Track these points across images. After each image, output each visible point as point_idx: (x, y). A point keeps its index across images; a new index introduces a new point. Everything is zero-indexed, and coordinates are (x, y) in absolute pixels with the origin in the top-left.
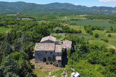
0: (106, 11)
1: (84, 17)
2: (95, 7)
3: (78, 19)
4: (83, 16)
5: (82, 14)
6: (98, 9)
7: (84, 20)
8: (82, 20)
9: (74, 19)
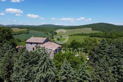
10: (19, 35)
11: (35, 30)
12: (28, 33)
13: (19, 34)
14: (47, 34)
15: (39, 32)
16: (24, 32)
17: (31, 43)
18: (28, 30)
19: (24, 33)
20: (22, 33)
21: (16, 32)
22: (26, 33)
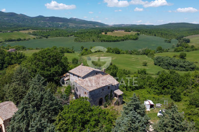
0: (61, 23)
1: (30, 34)
2: (41, 17)
3: (22, 38)
4: (27, 32)
5: (24, 30)
6: (48, 20)
7: (34, 39)
8: (30, 39)
9: (13, 39)
10: (123, 42)
11: (150, 33)
12: (136, 39)
13: (123, 40)
14: (170, 42)
15: (156, 37)
16: (131, 37)
17: (74, 75)
18: (138, 34)
19: (131, 39)
20: (127, 39)
21: (120, 37)
22: (133, 39)
